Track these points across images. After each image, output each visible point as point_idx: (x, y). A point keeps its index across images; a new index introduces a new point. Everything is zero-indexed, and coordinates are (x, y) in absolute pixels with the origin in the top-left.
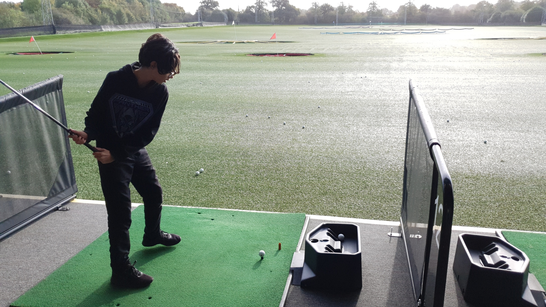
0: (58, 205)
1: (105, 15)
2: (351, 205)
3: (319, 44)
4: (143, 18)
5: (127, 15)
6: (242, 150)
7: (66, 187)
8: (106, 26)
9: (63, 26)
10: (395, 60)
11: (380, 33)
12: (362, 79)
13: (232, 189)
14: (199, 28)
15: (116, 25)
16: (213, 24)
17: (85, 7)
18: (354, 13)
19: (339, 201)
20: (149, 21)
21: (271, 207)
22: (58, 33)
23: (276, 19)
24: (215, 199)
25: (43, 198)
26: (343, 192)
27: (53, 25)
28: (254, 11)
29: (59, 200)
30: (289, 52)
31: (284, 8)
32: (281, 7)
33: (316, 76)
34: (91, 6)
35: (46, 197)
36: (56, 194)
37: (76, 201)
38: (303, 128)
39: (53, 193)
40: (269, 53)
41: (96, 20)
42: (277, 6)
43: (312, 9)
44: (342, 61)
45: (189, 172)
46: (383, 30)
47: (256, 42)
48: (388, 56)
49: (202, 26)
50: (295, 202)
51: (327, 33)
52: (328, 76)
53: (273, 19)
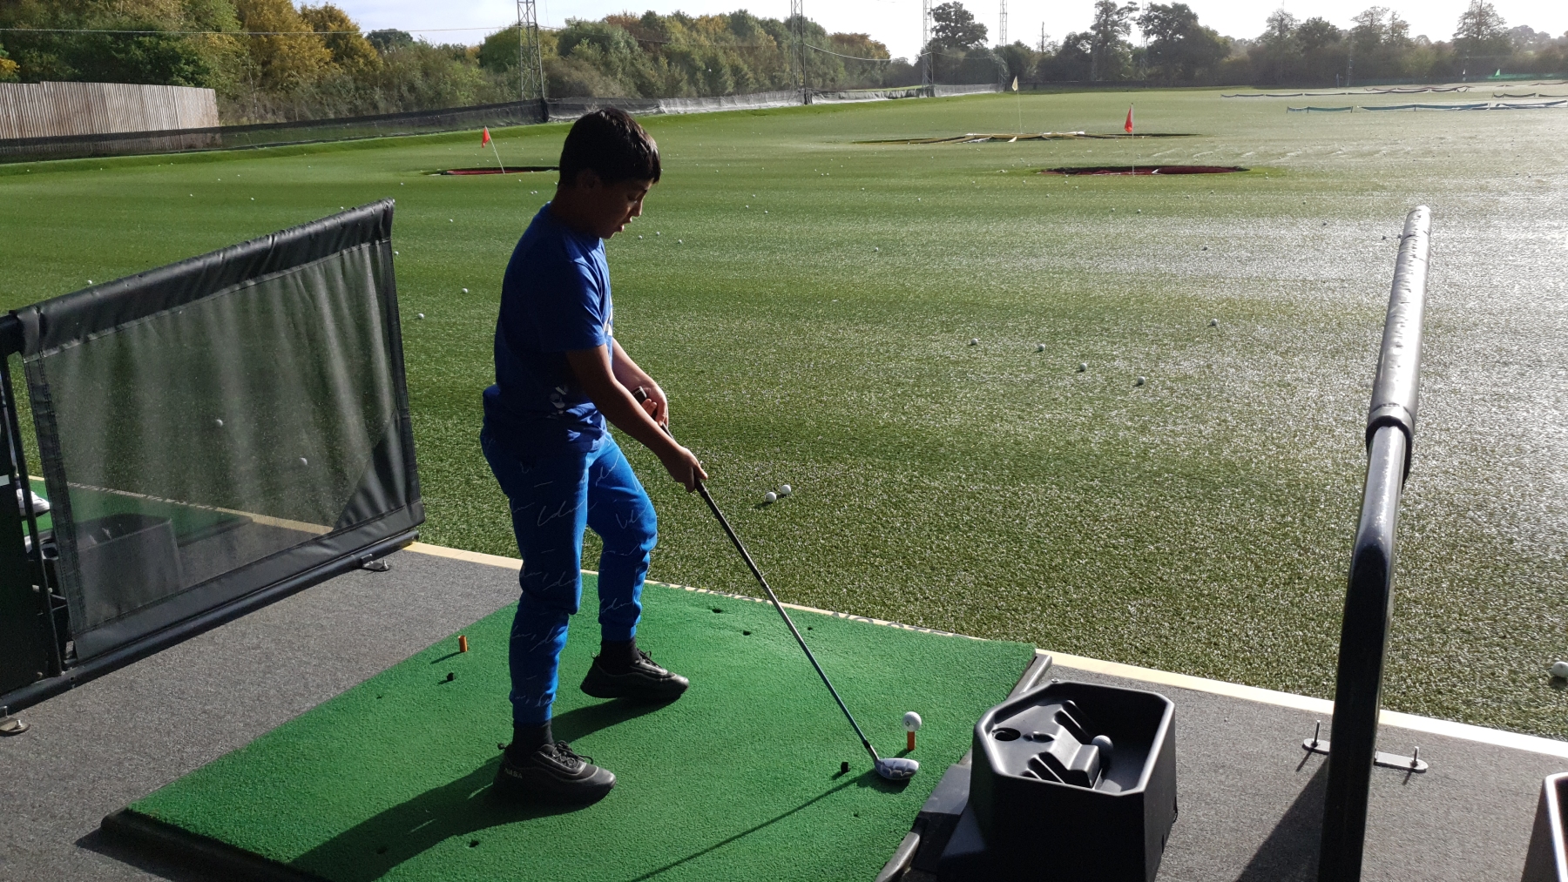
0: (363, 555)
1: (677, 71)
2: (1221, 636)
3: (1274, 141)
4: (775, 77)
5: (732, 70)
6: (925, 439)
7: (389, 508)
8: (671, 101)
9: (566, 101)
10: (1519, 188)
11: (1494, 106)
12: (1384, 243)
13: (853, 550)
14: (923, 101)
15: (701, 95)
16: (965, 90)
17: (629, 51)
18: (1409, 44)
19: (1183, 619)
20: (789, 85)
21: (952, 616)
22: (553, 119)
23: (1155, 69)
24: (793, 576)
25: (322, 530)
26: (1206, 592)
27: (542, 100)
28: (1087, 48)
29: (366, 540)
30: (1172, 164)
31: (1181, 37)
32: (1172, 35)
33: (1235, 230)
34: (644, 48)
35: (330, 529)
36: (359, 525)
37: (417, 547)
38: (1140, 383)
39: (349, 521)
40: (1107, 166)
41: (652, 85)
42: (1158, 33)
43: (1266, 36)
44: (1332, 188)
45: (751, 492)
46: (1505, 98)
47: (1079, 135)
48: (1498, 175)
49: (933, 95)
50: (1033, 610)
51: (1309, 108)
52: (1272, 233)
53: (1143, 74)
